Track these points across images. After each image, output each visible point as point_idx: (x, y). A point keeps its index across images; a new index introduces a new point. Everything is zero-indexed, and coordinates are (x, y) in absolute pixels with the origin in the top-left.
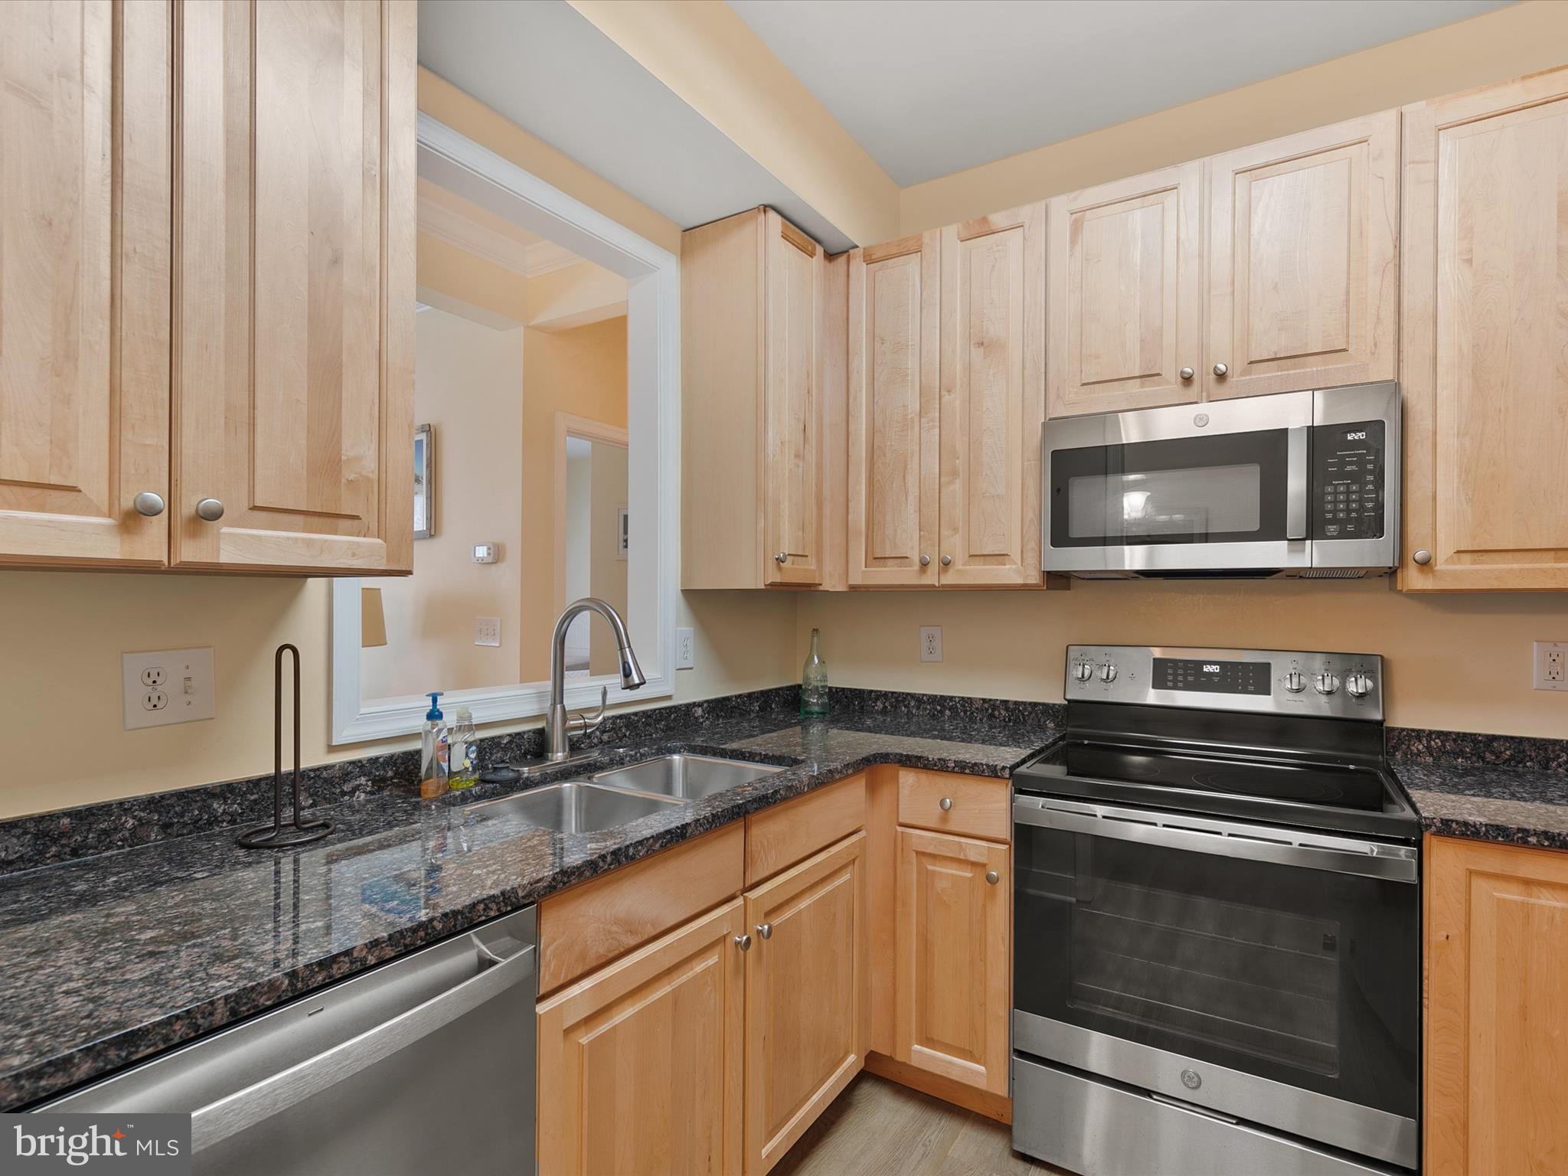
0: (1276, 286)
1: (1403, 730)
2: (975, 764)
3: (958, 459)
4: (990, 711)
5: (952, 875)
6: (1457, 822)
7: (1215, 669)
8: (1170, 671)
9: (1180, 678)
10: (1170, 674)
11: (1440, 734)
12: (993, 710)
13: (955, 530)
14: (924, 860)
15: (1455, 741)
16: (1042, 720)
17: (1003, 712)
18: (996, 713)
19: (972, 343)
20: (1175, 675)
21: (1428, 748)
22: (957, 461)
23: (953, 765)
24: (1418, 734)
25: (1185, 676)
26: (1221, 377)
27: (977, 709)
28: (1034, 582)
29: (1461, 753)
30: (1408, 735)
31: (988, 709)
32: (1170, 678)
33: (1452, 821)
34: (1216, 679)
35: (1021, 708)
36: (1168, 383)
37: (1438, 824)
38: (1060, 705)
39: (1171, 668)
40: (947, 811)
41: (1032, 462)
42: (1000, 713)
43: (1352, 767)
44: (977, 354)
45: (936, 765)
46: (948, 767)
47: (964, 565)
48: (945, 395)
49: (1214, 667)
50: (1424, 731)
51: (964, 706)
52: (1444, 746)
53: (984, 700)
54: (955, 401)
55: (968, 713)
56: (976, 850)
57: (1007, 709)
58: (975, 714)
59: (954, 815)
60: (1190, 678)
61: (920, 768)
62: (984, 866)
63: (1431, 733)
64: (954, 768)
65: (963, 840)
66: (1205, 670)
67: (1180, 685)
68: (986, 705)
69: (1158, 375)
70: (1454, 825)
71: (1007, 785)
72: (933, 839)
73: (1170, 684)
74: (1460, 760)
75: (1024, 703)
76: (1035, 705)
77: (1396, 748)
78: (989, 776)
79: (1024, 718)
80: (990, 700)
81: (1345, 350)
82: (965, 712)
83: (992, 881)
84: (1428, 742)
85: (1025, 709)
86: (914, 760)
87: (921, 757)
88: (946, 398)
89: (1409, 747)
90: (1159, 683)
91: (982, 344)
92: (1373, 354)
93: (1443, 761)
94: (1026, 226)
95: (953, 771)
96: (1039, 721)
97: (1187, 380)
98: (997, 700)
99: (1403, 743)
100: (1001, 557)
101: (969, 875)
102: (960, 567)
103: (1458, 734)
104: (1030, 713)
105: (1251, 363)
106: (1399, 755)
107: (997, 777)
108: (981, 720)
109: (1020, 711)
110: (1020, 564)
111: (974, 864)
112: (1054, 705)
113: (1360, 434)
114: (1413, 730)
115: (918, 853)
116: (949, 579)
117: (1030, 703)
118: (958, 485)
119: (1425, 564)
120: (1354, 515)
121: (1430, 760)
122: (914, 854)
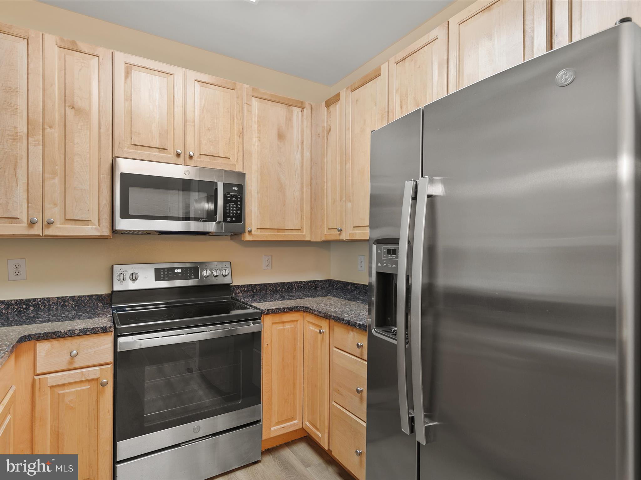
0: (209, 129)
1: (235, 286)
2: (93, 328)
3: (57, 166)
4: (62, 303)
5: (77, 391)
6: (270, 309)
7: (179, 271)
8: (162, 273)
9: (166, 276)
10: (162, 274)
11: (244, 286)
12: (64, 302)
13: (55, 205)
14: (56, 390)
15: (247, 287)
16: (96, 303)
17: (71, 303)
18: (67, 304)
19: (67, 105)
20: (164, 275)
21: (241, 291)
22: (56, 167)
23: (79, 332)
24: (238, 287)
25: (168, 275)
26: (191, 157)
27: (53, 303)
28: (107, 235)
29: (248, 291)
30: (236, 287)
31: (61, 302)
32: (162, 276)
33: (269, 309)
34: (180, 275)
35: (83, 299)
36: (170, 154)
37: (267, 311)
38: (105, 295)
39: (162, 272)
40: (73, 357)
41: (105, 176)
42: (69, 303)
43: (225, 300)
44: (69, 112)
45: (66, 334)
46: (75, 333)
47: (61, 225)
48: (47, 129)
49: (179, 270)
50: (240, 285)
51: (44, 303)
52: (245, 289)
53: (58, 298)
54: (54, 134)
55: (47, 306)
56: (94, 373)
57: (74, 301)
58: (52, 306)
59: (77, 359)
60: (170, 275)
61: (55, 338)
62: (97, 379)
63: (242, 286)
64: (79, 333)
65: (84, 370)
66: (176, 271)
67: (167, 278)
68: (60, 301)
69: (166, 149)
70: (270, 311)
71: (111, 335)
72: (63, 376)
73: (162, 278)
74: (248, 293)
75: (85, 296)
76: (90, 296)
77: (233, 292)
78: (102, 333)
79: (84, 304)
80: (62, 297)
81: (229, 158)
82: (45, 306)
83: (103, 385)
84: (241, 289)
85: (85, 299)
86: (50, 335)
87: (55, 332)
88: (48, 130)
89: (236, 291)
90: (158, 278)
91: (74, 108)
92: (237, 162)
93: (244, 294)
94: (101, 58)
95: (79, 335)
96: (94, 304)
97: (178, 155)
98: (67, 297)
99: (235, 290)
100: (86, 221)
101: (88, 387)
102: (59, 226)
103: (248, 285)
104: (88, 301)
105: (201, 154)
106: (233, 294)
107: (107, 332)
108: (56, 309)
109: (82, 300)
110: (97, 224)
111: (90, 381)
112: (102, 295)
113: (236, 188)
114: (237, 286)
115: (51, 387)
116: (50, 232)
117: (88, 296)
118: (56, 180)
119: (250, 232)
120: (235, 215)
121: (241, 294)
122: (49, 388)
